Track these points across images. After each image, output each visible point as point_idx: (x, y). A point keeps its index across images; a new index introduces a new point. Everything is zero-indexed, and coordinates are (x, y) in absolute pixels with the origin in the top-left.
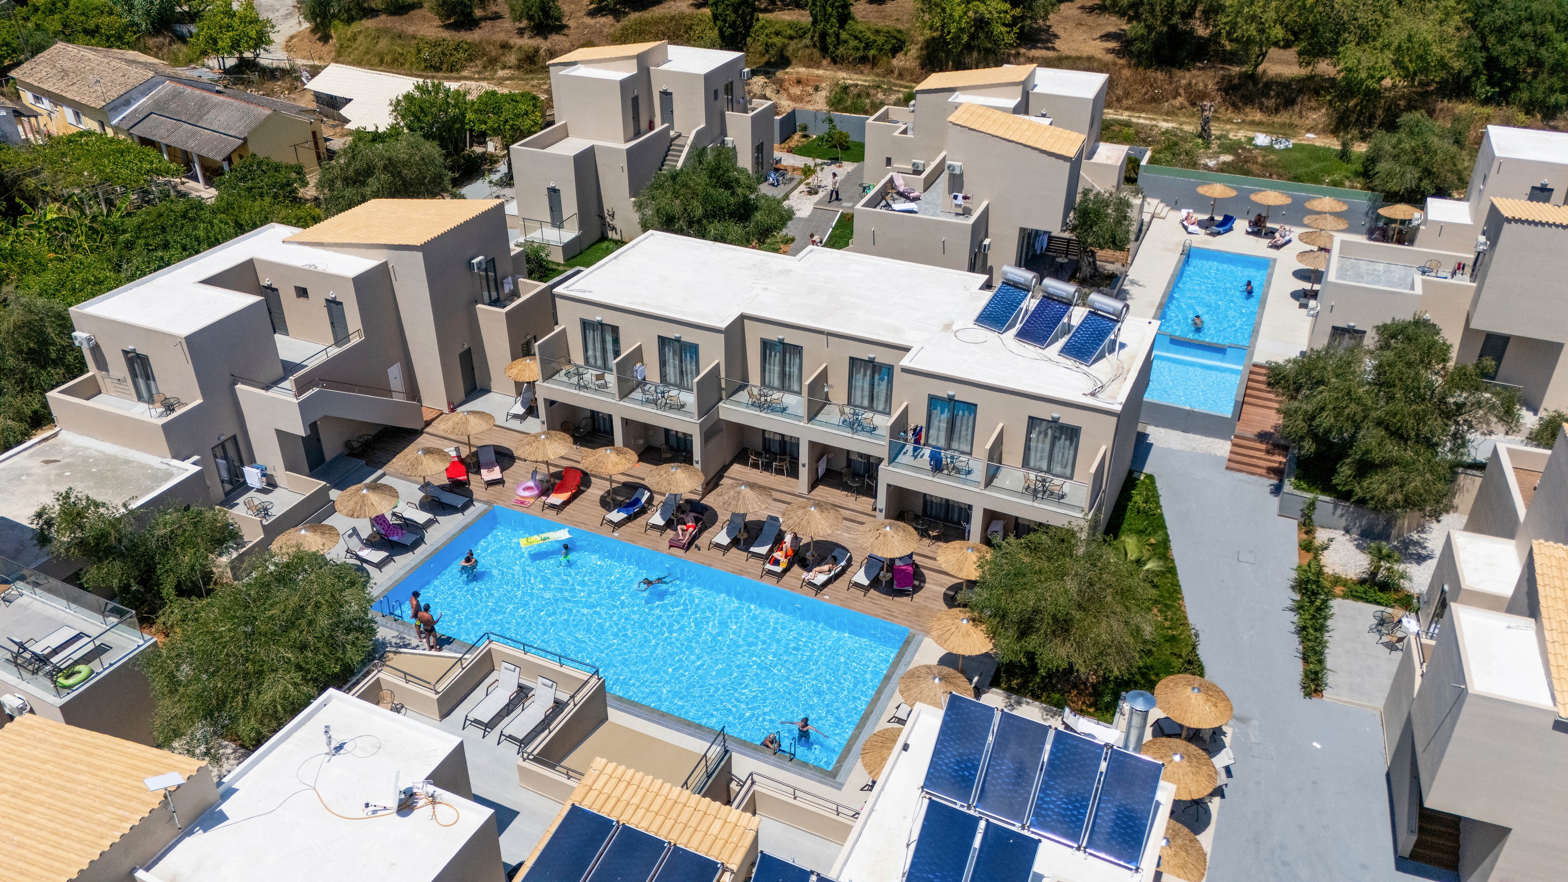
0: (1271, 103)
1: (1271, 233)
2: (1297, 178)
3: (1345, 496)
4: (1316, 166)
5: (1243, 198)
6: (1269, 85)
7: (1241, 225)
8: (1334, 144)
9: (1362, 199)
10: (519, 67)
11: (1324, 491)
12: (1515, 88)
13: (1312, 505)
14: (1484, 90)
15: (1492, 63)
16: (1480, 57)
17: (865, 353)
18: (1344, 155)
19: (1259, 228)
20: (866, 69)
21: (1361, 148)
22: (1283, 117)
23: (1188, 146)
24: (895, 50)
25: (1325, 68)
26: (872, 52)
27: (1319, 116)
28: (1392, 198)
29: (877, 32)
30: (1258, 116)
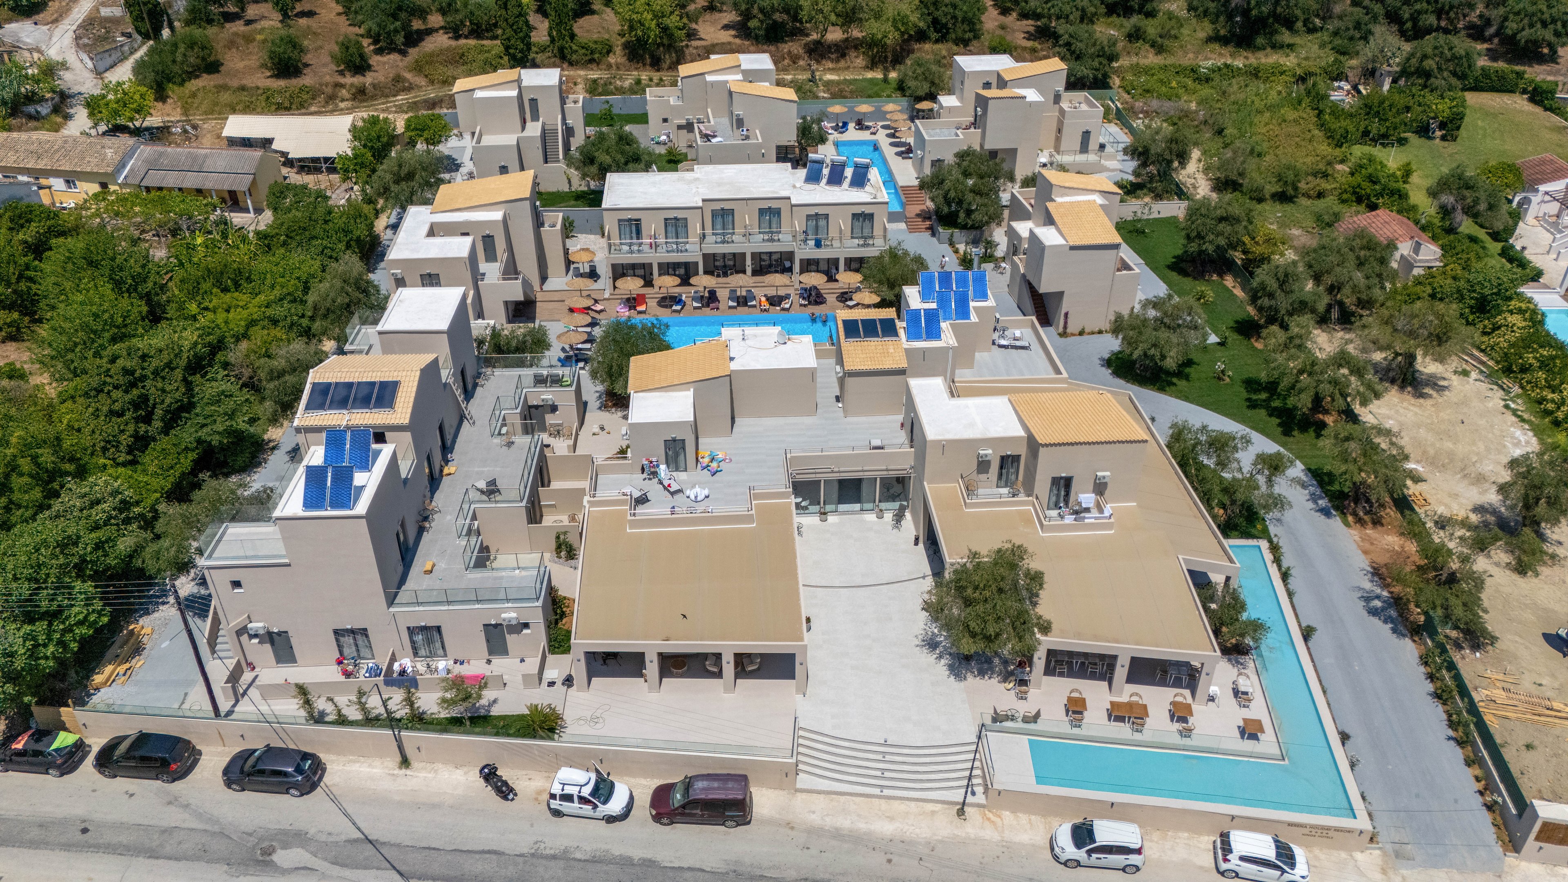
0: (833, 56)
1: (868, 128)
2: (869, 96)
3: (964, 227)
4: (876, 89)
5: (851, 110)
6: (829, 47)
7: (851, 126)
8: (878, 75)
9: (904, 102)
10: (354, 99)
11: (956, 227)
12: (948, 33)
13: (952, 235)
14: (934, 36)
15: (935, 22)
16: (930, 19)
17: (765, 205)
18: (886, 80)
19: (861, 125)
20: (594, 66)
21: (893, 75)
22: (842, 64)
23: (808, 87)
24: (609, 52)
25: (856, 33)
26: (596, 56)
27: (860, 61)
28: (919, 99)
29: (596, 42)
30: (830, 65)
